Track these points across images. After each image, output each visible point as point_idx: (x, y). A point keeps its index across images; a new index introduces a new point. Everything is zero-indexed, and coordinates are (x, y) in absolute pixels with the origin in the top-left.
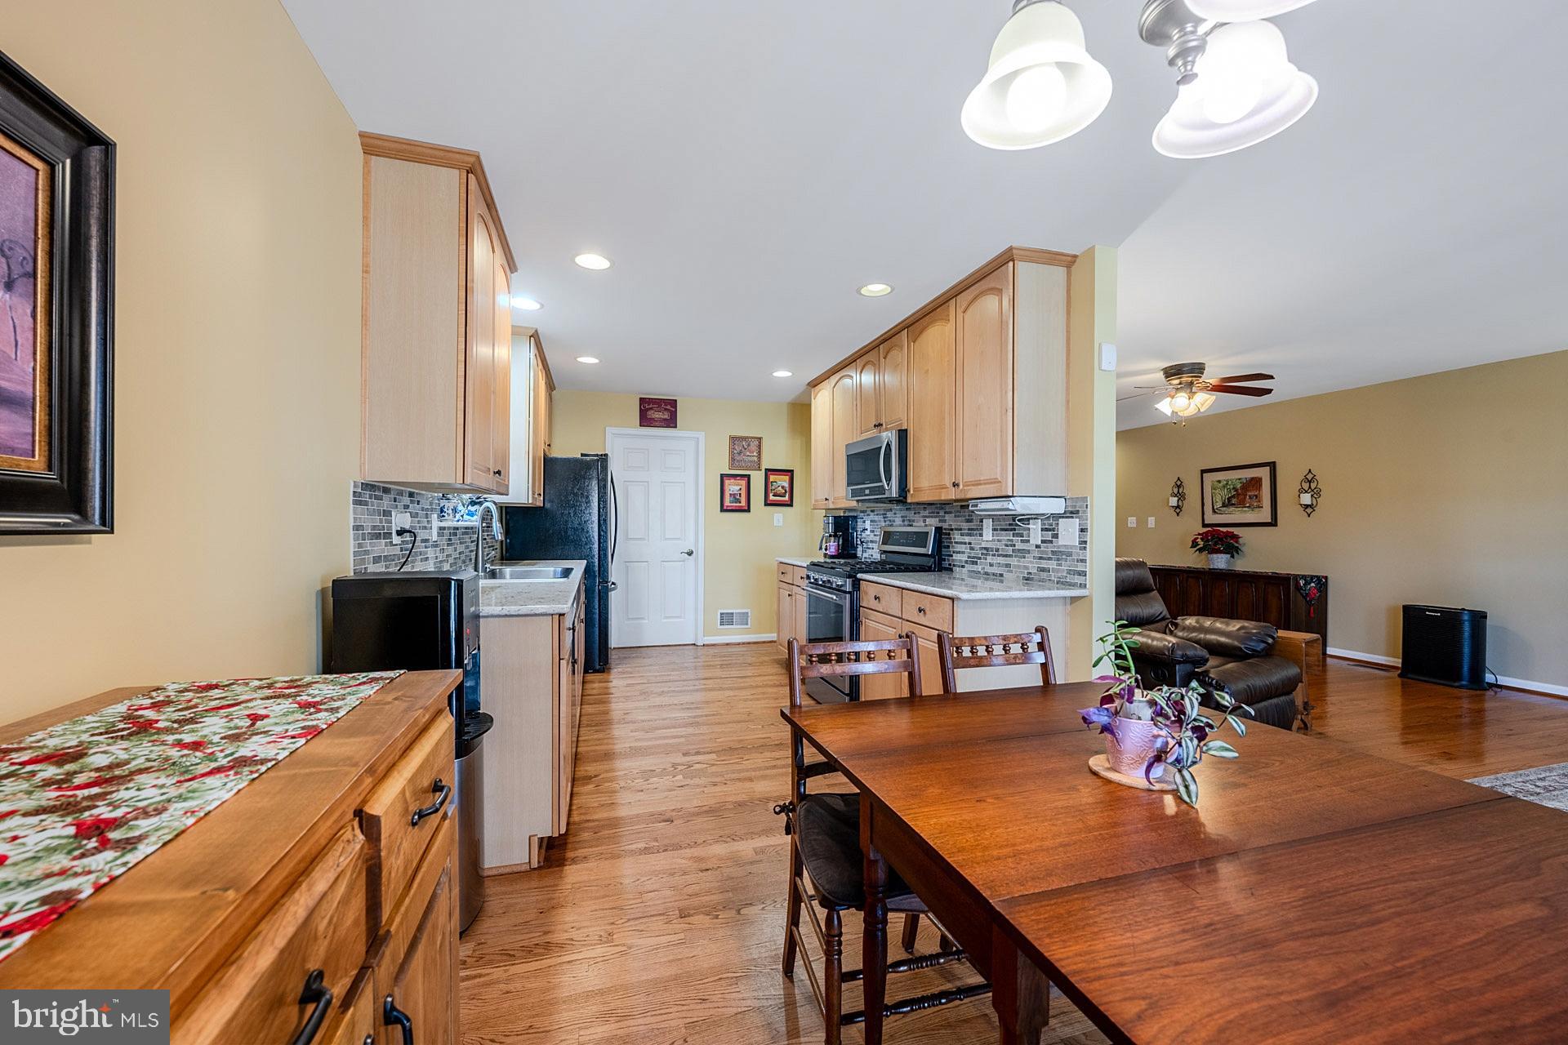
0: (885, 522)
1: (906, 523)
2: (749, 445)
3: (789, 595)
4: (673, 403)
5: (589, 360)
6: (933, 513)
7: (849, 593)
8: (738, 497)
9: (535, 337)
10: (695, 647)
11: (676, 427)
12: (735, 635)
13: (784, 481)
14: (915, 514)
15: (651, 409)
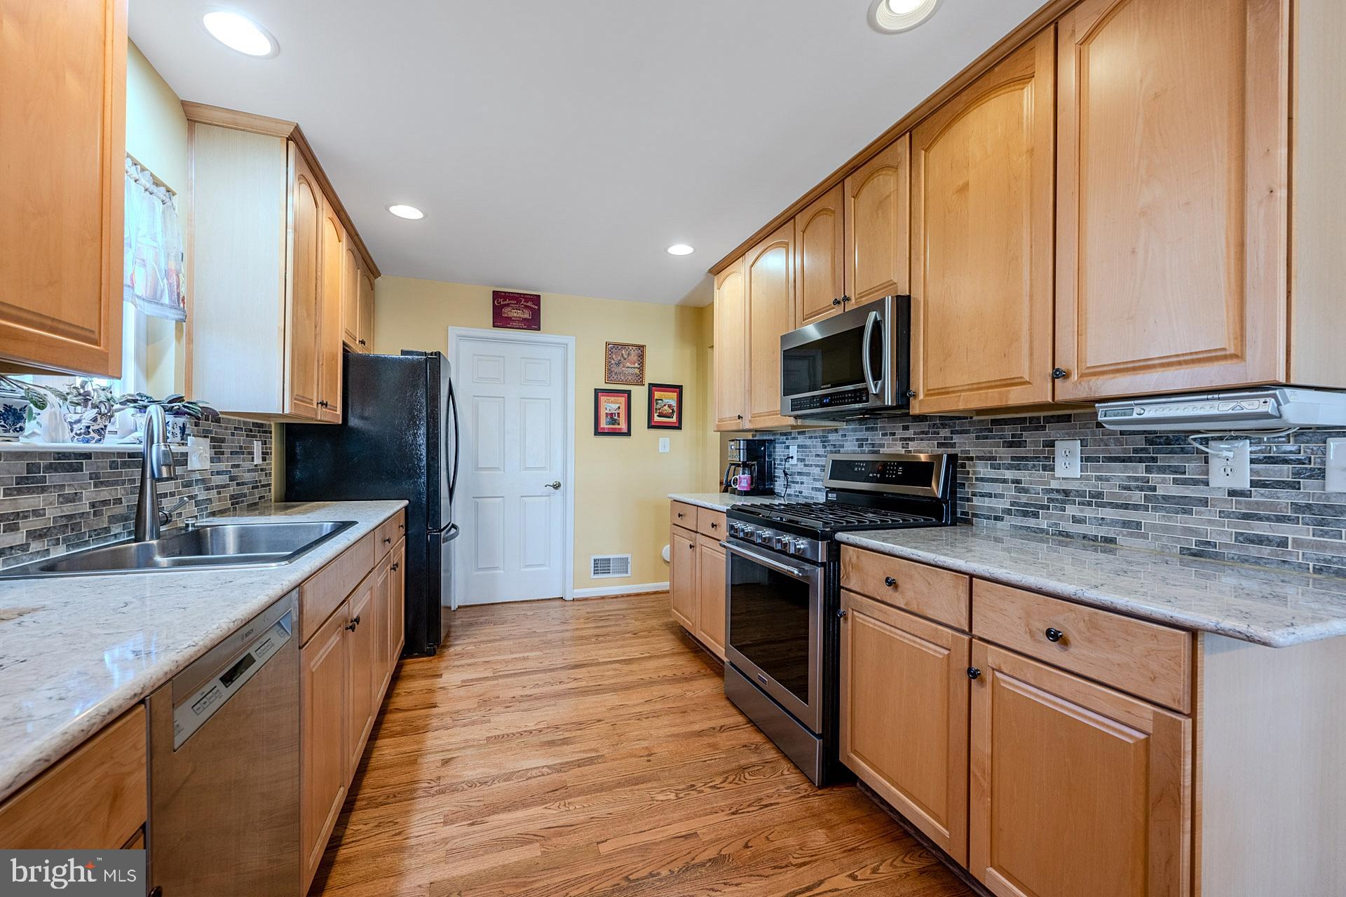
0: (824, 447)
1: (866, 449)
2: (629, 354)
3: (691, 546)
4: (536, 299)
5: (406, 212)
6: (923, 433)
7: (823, 564)
8: (616, 418)
9: (296, 138)
10: (564, 603)
11: (539, 329)
12: (612, 585)
13: (670, 399)
14: (883, 435)
15: (508, 305)
